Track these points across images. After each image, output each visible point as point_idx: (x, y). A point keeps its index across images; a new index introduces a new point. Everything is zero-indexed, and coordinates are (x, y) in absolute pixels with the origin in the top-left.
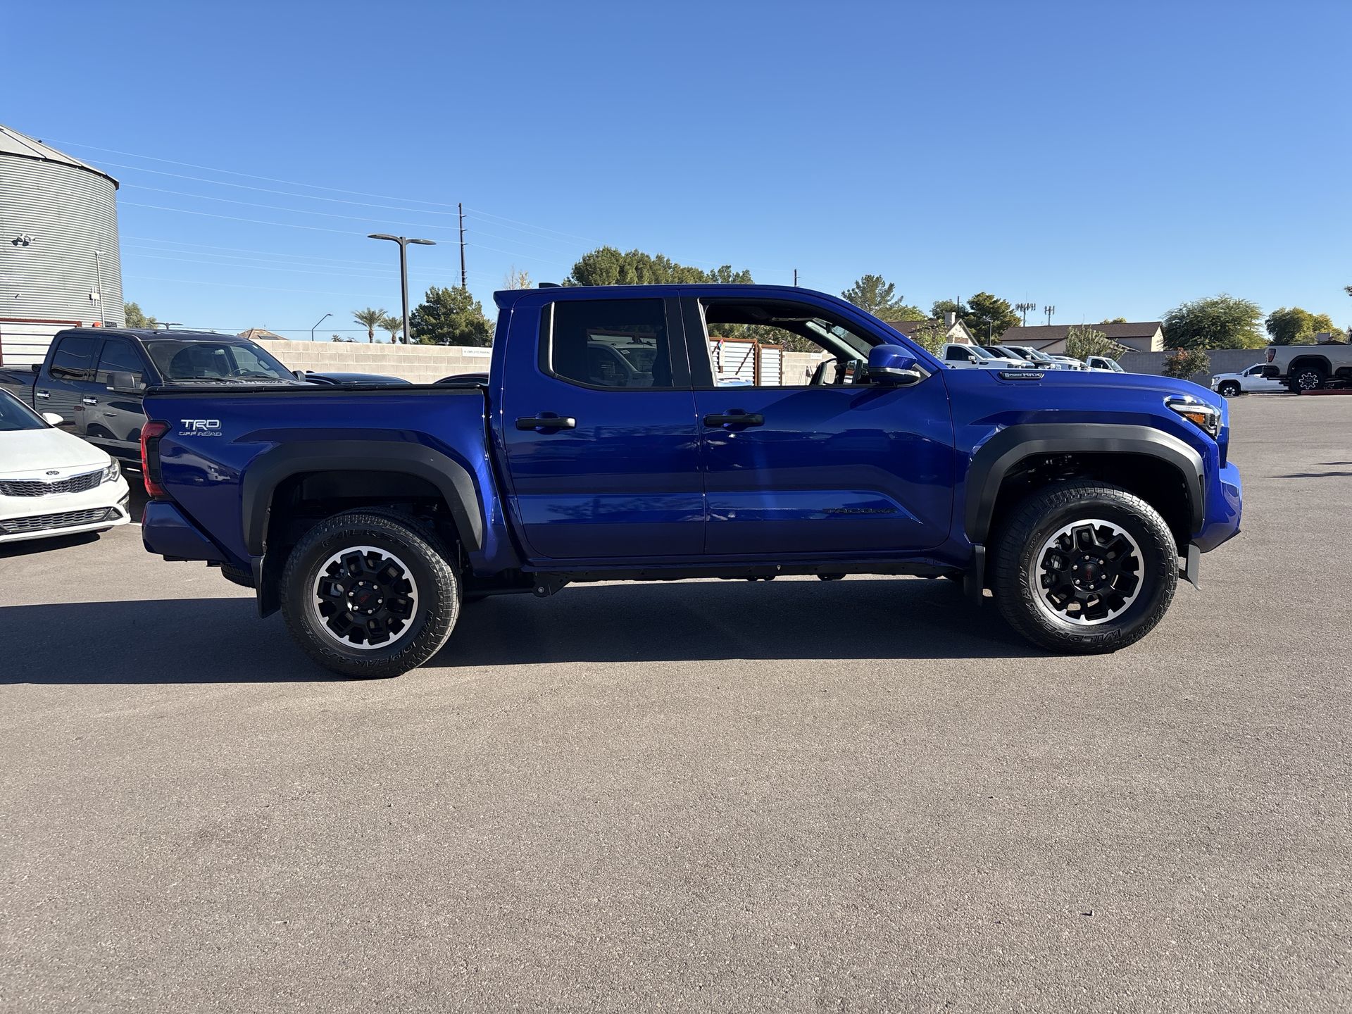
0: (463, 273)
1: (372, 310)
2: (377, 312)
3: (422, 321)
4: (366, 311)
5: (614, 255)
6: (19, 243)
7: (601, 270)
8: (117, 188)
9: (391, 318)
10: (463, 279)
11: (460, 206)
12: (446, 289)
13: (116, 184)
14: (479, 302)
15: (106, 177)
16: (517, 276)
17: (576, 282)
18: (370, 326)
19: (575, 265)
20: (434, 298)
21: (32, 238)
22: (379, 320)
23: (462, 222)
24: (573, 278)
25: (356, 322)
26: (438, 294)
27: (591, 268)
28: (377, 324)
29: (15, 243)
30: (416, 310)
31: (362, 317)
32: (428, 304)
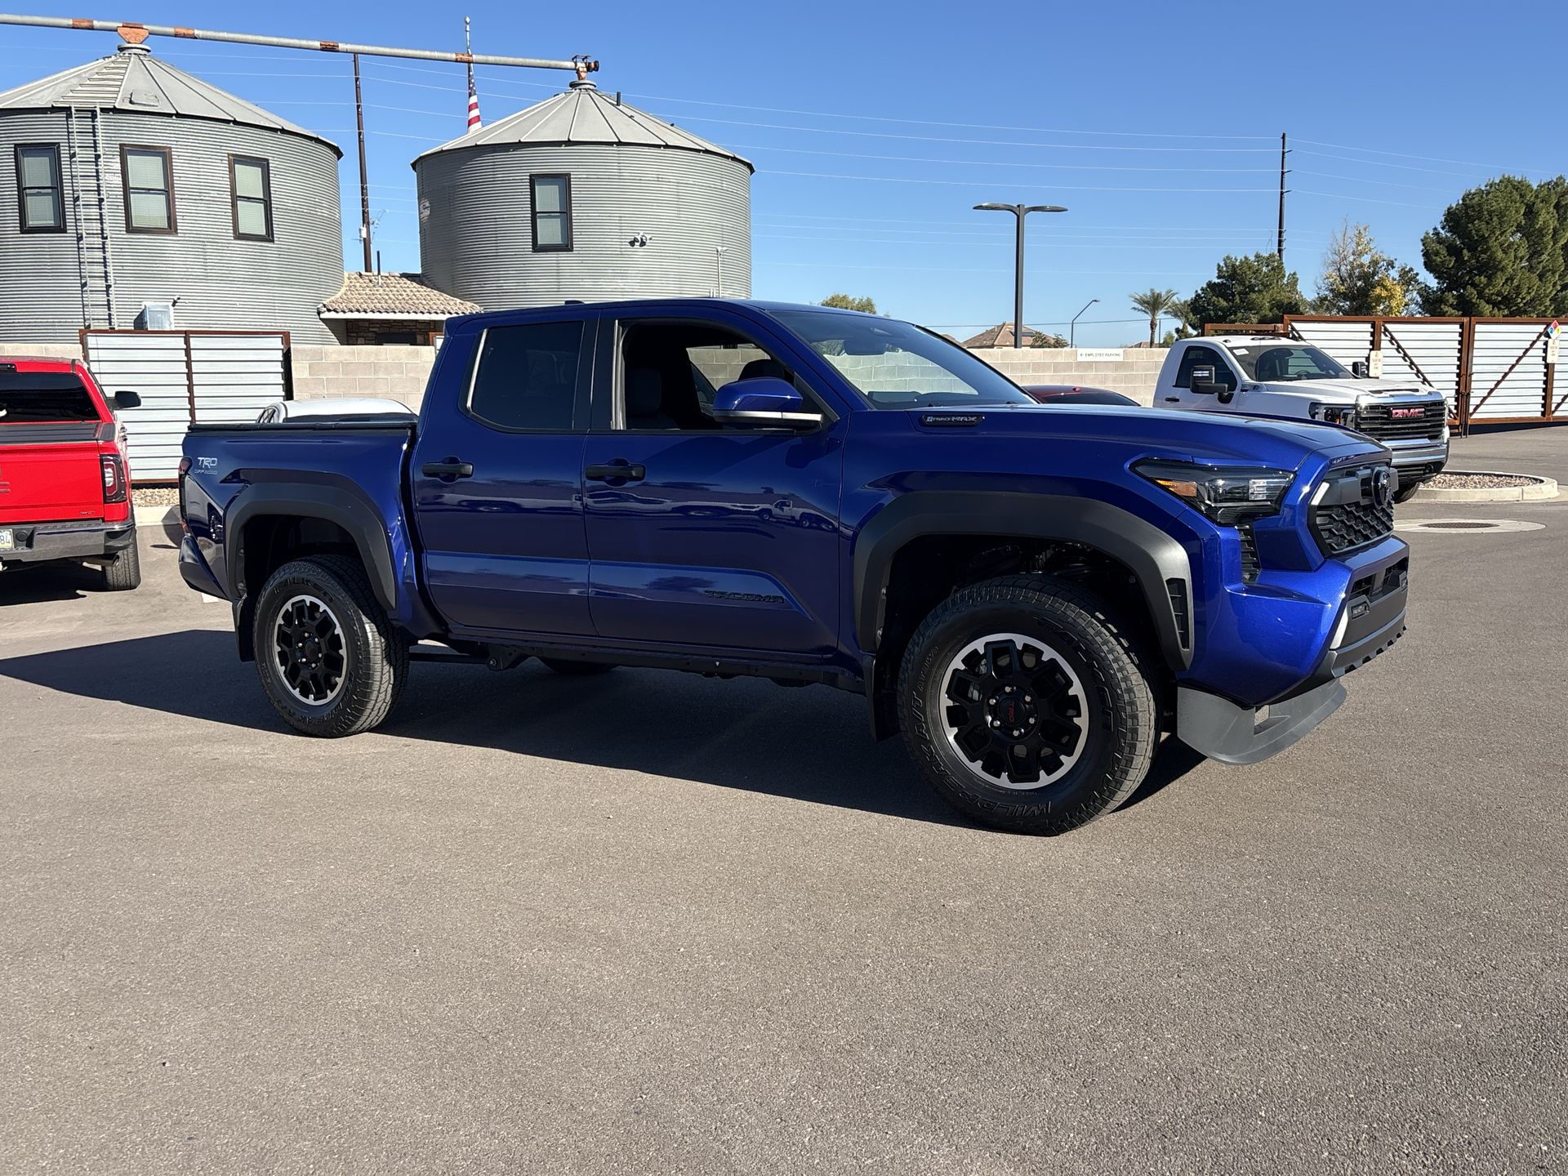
0: (1280, 233)
1: (1157, 291)
2: (1163, 294)
3: (1208, 305)
4: (1149, 294)
5: (1516, 188)
6: (636, 244)
7: (1490, 213)
8: (752, 171)
9: (1182, 301)
10: (1280, 242)
11: (1283, 137)
12: (1246, 258)
13: (749, 166)
14: (1295, 274)
15: (734, 159)
16: (1352, 233)
17: (1449, 235)
18: (1153, 315)
19: (1449, 209)
20: (1228, 272)
21: (648, 237)
22: (1166, 304)
23: (1285, 159)
24: (1443, 228)
25: (1134, 308)
26: (1233, 266)
27: (1474, 211)
28: (1163, 310)
29: (632, 243)
30: (1202, 289)
31: (1142, 302)
32: (1219, 281)
